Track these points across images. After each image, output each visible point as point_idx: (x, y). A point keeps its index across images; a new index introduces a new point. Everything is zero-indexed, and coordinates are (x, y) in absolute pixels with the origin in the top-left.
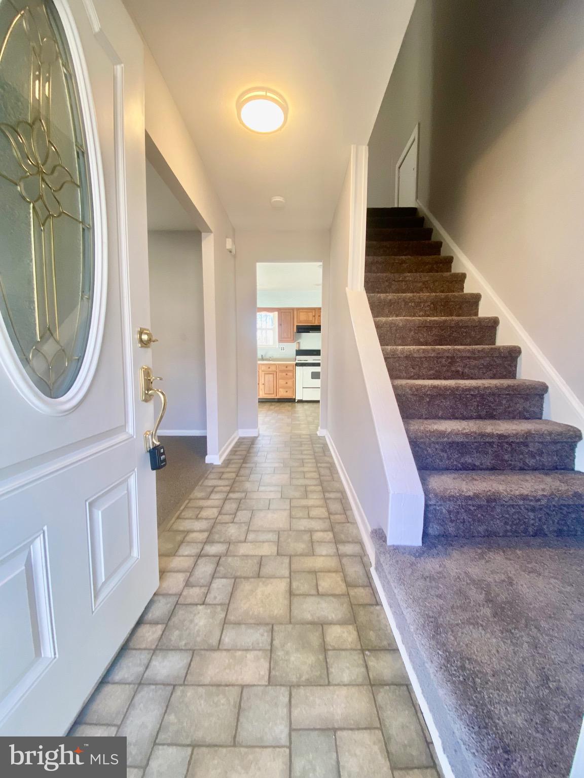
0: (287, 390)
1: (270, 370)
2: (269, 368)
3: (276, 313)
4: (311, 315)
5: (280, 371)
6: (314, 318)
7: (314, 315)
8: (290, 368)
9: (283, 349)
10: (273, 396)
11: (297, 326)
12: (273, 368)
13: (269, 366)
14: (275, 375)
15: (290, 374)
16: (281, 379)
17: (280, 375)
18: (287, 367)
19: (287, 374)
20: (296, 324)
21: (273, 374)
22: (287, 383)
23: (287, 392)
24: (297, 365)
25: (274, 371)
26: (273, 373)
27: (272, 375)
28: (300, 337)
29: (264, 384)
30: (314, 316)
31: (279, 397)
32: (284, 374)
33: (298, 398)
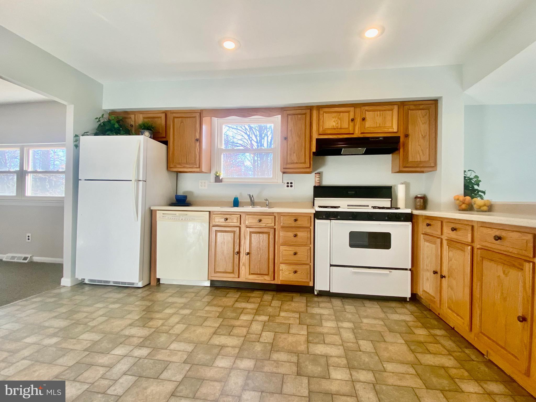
0: (296, 267)
1: (262, 224)
2: (260, 221)
3: (278, 118)
4: (346, 118)
5: (283, 227)
6: (352, 124)
7: (352, 117)
8: (303, 222)
9: (289, 185)
10: (267, 280)
11: (318, 140)
12: (268, 221)
13: (260, 217)
14: (272, 236)
15: (302, 234)
16: (284, 244)
17: (281, 235)
18: (296, 220)
19: (295, 236)
20: (315, 136)
21: (268, 233)
22: (295, 254)
23: (295, 272)
24: (318, 215)
25: (269, 227)
26: (265, 230)
27: (265, 236)
28: (323, 164)
29: (248, 254)
30: (353, 120)
31: (279, 283)
32: (291, 234)
33: (319, 287)
